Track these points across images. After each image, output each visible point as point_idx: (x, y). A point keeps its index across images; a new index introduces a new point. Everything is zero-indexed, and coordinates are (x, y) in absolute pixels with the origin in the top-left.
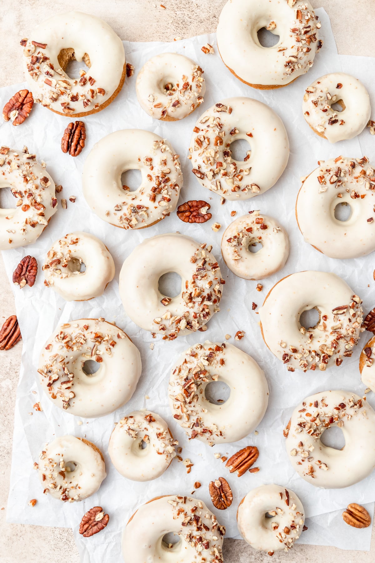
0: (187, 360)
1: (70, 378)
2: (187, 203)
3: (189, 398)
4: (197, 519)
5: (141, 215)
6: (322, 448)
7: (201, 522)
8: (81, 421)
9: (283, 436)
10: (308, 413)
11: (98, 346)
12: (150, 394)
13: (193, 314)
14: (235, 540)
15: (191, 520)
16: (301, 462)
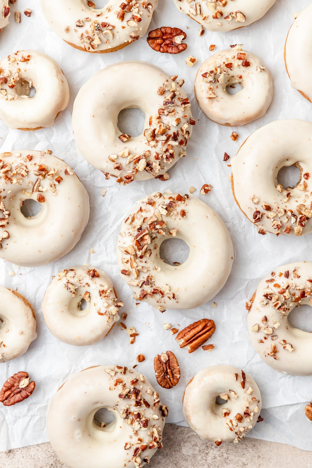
0: (143, 208)
1: (6, 215)
2: (160, 29)
3: (141, 251)
4: (137, 393)
5: (106, 34)
6: (289, 327)
7: (141, 397)
8: (13, 272)
9: (245, 308)
10: (277, 284)
11: (41, 181)
12: (96, 248)
13: (154, 154)
14: (178, 427)
15: (129, 392)
16: (263, 340)
